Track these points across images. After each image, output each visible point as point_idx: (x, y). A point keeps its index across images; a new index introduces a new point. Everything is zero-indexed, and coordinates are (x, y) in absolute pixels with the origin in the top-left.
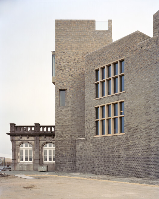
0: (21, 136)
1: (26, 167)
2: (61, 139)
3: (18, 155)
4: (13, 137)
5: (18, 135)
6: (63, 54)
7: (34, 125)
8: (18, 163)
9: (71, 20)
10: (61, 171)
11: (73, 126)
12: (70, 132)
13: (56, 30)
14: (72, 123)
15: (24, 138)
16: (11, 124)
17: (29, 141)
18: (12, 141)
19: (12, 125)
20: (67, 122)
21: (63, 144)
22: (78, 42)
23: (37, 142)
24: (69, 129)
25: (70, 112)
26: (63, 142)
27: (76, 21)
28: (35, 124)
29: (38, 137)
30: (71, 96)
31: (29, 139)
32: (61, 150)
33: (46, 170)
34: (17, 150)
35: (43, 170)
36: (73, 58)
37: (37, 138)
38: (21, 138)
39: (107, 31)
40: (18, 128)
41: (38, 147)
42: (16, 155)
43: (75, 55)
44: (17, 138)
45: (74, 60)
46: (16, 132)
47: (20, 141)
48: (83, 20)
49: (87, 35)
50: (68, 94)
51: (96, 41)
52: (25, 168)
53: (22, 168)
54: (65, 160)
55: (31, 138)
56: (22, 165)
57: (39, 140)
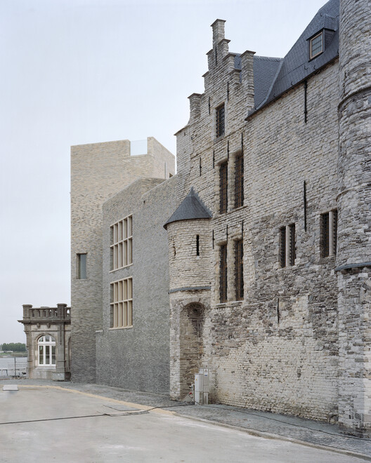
0: (38, 324)
1: (45, 374)
2: (79, 331)
3: (36, 354)
4: (28, 327)
5: (35, 323)
6: (81, 198)
7: (56, 307)
8: (35, 367)
9: (93, 145)
10: (79, 381)
11: (96, 310)
12: (92, 319)
13: (73, 163)
14: (95, 306)
15: (44, 327)
16: (24, 306)
17: (51, 333)
18: (27, 332)
19: (27, 308)
20: (88, 304)
21: (81, 339)
22: (103, 177)
23: (61, 333)
24: (90, 315)
25: (92, 289)
26: (82, 336)
27: (101, 144)
28: (58, 305)
29: (63, 326)
30: (93, 263)
31: (50, 329)
32: (78, 348)
33: (63, 379)
34: (33, 347)
35: (60, 379)
36: (97, 204)
37: (61, 327)
38: (39, 327)
39: (145, 156)
40: (35, 312)
41: (63, 342)
42: (33, 354)
43: (99, 198)
44: (34, 327)
45: (98, 206)
46: (33, 319)
47: (38, 333)
48: (109, 143)
49: (115, 166)
50: (88, 260)
51: (128, 173)
52: (45, 376)
53: (41, 375)
54: (85, 364)
55: (54, 327)
56: (40, 370)
57: (65, 331)
